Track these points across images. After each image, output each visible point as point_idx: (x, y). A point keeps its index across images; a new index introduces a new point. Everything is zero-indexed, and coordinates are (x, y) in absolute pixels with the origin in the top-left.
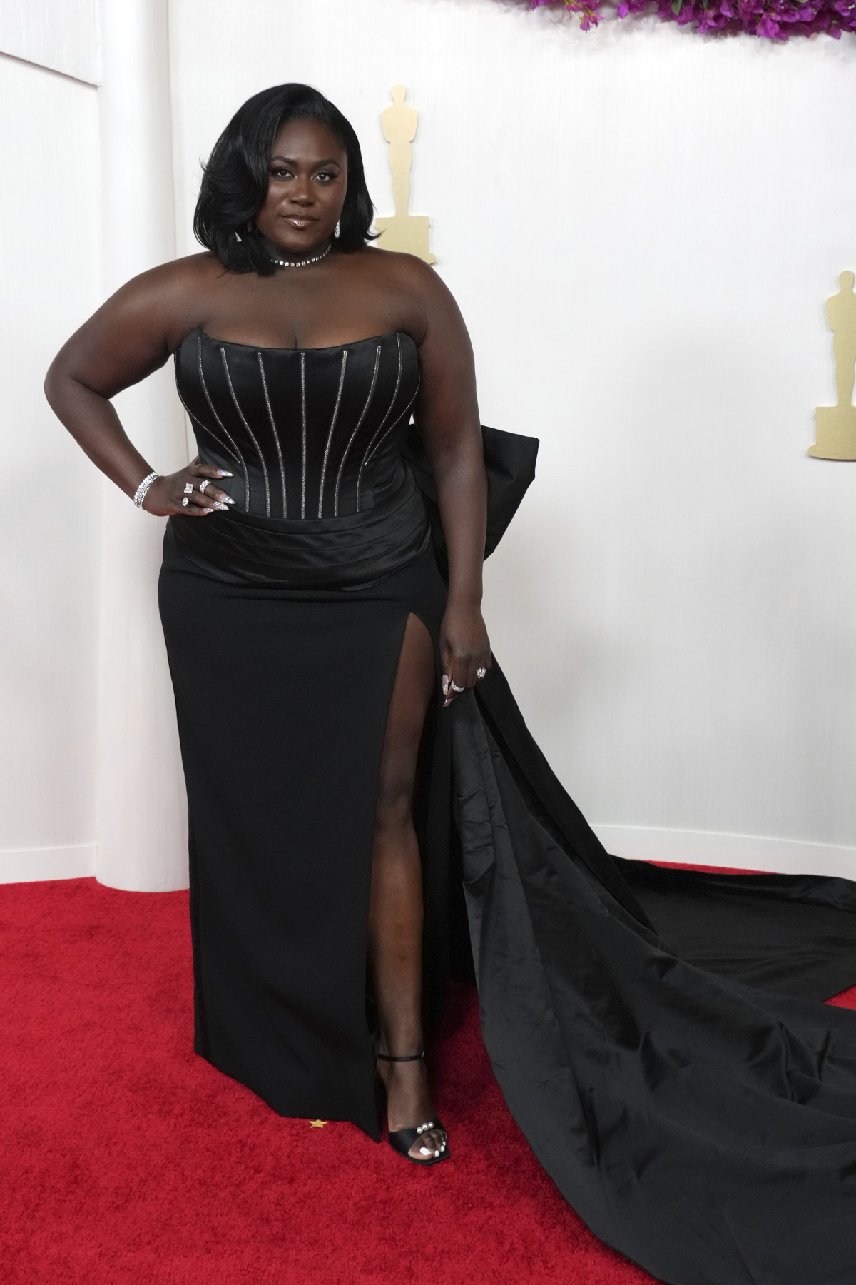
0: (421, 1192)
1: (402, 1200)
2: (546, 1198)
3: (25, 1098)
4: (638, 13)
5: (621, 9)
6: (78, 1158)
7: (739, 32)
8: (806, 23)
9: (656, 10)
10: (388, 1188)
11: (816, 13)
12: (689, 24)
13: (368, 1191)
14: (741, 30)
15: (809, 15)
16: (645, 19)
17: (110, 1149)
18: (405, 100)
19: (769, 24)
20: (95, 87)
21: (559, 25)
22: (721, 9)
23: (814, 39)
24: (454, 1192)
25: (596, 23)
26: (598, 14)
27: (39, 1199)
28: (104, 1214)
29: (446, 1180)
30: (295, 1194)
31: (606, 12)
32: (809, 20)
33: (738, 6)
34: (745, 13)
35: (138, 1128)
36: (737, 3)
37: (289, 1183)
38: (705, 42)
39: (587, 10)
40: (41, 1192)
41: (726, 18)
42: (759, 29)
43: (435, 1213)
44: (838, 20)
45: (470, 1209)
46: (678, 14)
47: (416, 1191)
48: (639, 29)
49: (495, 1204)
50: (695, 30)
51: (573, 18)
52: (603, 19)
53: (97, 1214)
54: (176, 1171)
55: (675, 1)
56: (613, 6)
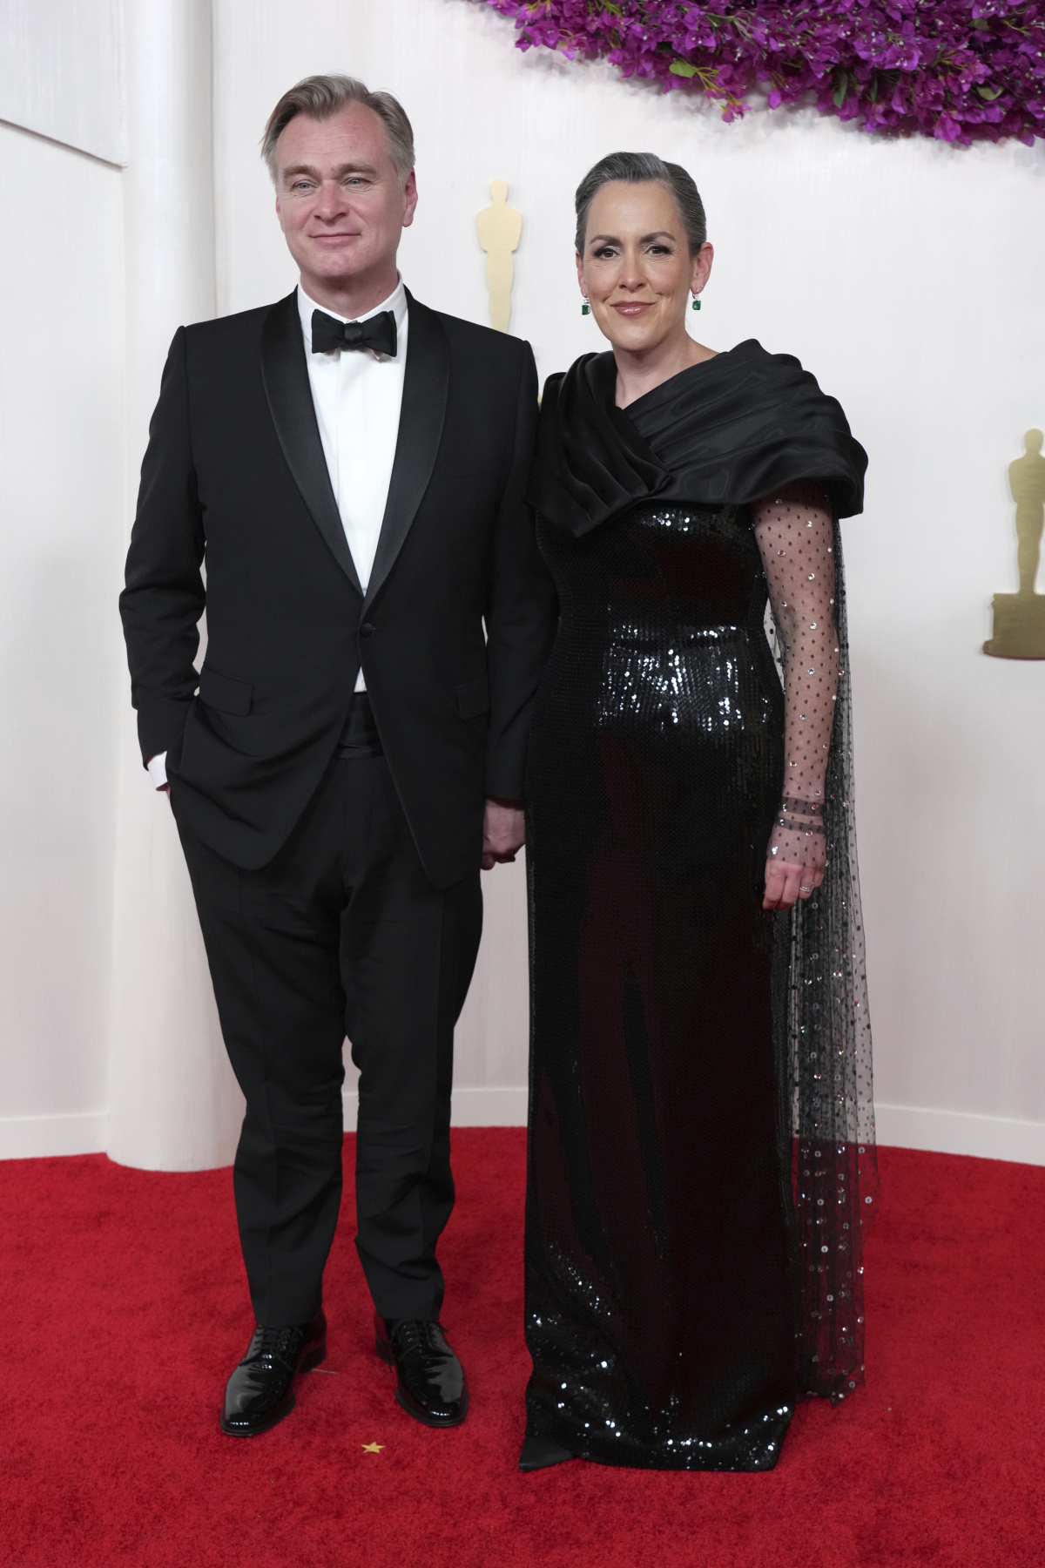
0: (495, 1528)
1: (472, 1537)
2: (644, 1532)
3: (13, 1420)
4: (793, 104)
5: (772, 97)
6: (77, 1491)
7: (913, 133)
8: (994, 125)
9: (815, 101)
10: (455, 1524)
11: (1004, 113)
12: (854, 121)
13: (431, 1527)
14: (915, 129)
15: (998, 114)
16: (801, 112)
17: (118, 1478)
18: (506, 200)
19: (949, 124)
20: (118, 167)
21: (696, 114)
22: (892, 103)
23: (1001, 145)
24: (535, 1527)
25: (741, 114)
26: (745, 103)
27: (29, 1539)
28: (108, 1556)
29: (525, 1512)
30: (343, 1531)
31: (754, 100)
32: (997, 120)
33: (912, 100)
34: (921, 109)
35: (153, 1454)
36: (911, 96)
37: (335, 1517)
38: (873, 143)
39: (731, 98)
40: (31, 1532)
41: (898, 114)
42: (938, 131)
43: (511, 1552)
44: (1031, 123)
45: (553, 1547)
46: (840, 107)
47: (488, 1526)
48: (794, 124)
49: (582, 1541)
50: (861, 127)
51: (714, 107)
52: (750, 109)
53: (100, 1556)
54: (199, 1505)
55: (838, 90)
56: (762, 93)
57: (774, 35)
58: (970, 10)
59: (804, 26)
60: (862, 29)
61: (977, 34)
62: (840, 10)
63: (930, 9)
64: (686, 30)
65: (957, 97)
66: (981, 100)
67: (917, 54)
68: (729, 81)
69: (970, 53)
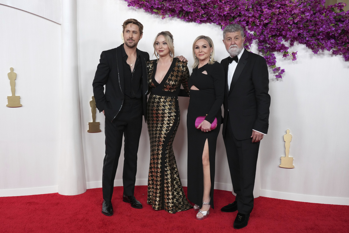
5: (170, 15)
8: (205, 21)
9: (176, 16)
12: (183, 19)
14: (193, 21)
15: (206, 19)
16: (174, 18)
19: (198, 20)
20: (60, 24)
21: (157, 18)
22: (189, 17)
23: (206, 24)
25: (165, 18)
31: (167, 16)
34: (194, 18)
36: (192, 16)
38: (186, 23)
39: (163, 15)
41: (190, 19)
42: (196, 21)
44: (211, 20)
46: (181, 17)
48: (173, 20)
50: (184, 20)
51: (160, 17)
55: (180, 14)
56: (168, 15)
57: (170, 5)
58: (201, 2)
59: (175, 4)
60: (184, 5)
61: (202, 6)
62: (180, 2)
63: (195, 2)
64: (156, 4)
65: (199, 16)
66: (203, 17)
67: (193, 9)
68: (163, 13)
69: (201, 9)
